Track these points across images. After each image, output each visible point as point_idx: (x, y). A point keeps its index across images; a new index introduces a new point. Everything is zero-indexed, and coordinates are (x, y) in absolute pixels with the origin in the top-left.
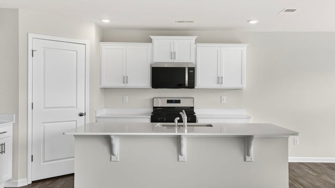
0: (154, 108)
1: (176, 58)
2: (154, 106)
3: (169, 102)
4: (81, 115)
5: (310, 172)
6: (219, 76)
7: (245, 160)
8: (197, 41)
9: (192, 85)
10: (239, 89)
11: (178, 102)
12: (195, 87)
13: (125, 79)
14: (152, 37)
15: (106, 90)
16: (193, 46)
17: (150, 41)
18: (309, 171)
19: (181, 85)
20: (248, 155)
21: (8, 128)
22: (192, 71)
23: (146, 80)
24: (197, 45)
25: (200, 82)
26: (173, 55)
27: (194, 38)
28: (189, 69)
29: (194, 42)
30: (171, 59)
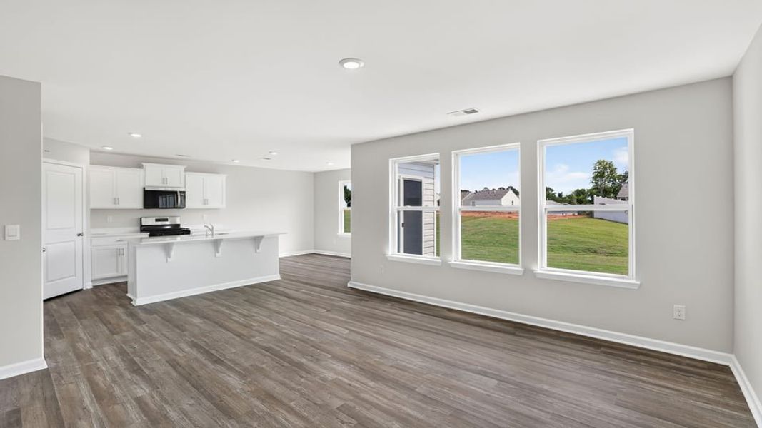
0: (142, 226)
2: (143, 224)
3: (157, 220)
4: (79, 235)
6: (205, 197)
7: (256, 251)
8: (186, 170)
9: (183, 207)
11: (167, 220)
13: (116, 200)
14: (144, 164)
15: (94, 212)
16: (183, 173)
17: (142, 167)
22: (184, 195)
23: (138, 202)
24: (186, 173)
25: (188, 204)
26: (164, 180)
27: (184, 168)
28: (181, 193)
29: (184, 170)
30: (163, 183)
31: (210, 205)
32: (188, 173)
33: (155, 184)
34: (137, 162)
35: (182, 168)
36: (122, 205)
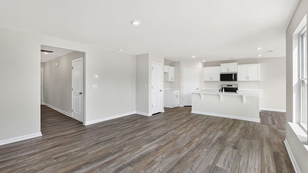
2: (222, 87)
3: (227, 86)
4: (197, 89)
6: (247, 76)
8: (238, 64)
9: (236, 79)
10: (259, 81)
11: (231, 86)
12: (238, 80)
13: (211, 78)
14: (220, 64)
15: (206, 82)
16: (236, 66)
17: (220, 65)
19: (231, 80)
20: (243, 102)
21: (178, 92)
22: (236, 75)
23: (218, 78)
25: (239, 78)
26: (228, 69)
27: (237, 63)
28: (234, 74)
29: (237, 64)
30: (228, 71)
31: (250, 79)
32: (238, 65)
34: (218, 64)
36: (213, 80)
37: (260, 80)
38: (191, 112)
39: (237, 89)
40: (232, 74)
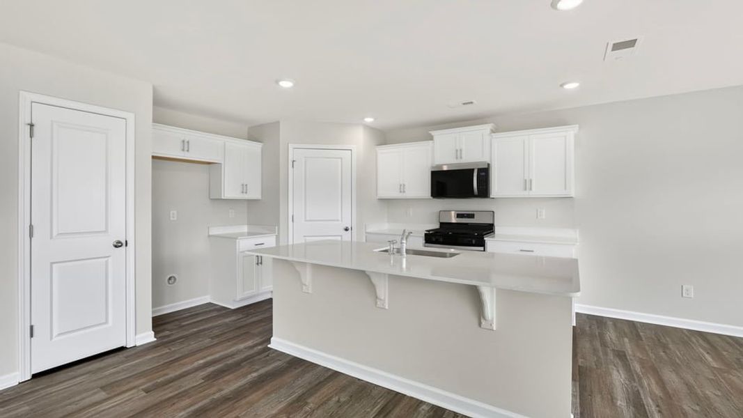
0: (441, 224)
1: (463, 156)
2: (441, 222)
3: (459, 216)
5: (707, 355)
6: (526, 178)
8: (493, 131)
9: (484, 192)
11: (472, 216)
12: (491, 196)
13: (402, 188)
14: (433, 133)
16: (488, 137)
17: (431, 138)
18: (705, 354)
19: (469, 193)
22: (484, 173)
23: (423, 187)
24: (492, 136)
25: (496, 188)
26: (458, 153)
27: (489, 127)
28: (480, 170)
29: (488, 131)
30: (457, 158)
31: (536, 192)
32: (495, 135)
33: (447, 161)
34: (423, 131)
35: (487, 128)
37: (573, 195)
38: (268, 341)
39: (489, 228)
40: (472, 170)
